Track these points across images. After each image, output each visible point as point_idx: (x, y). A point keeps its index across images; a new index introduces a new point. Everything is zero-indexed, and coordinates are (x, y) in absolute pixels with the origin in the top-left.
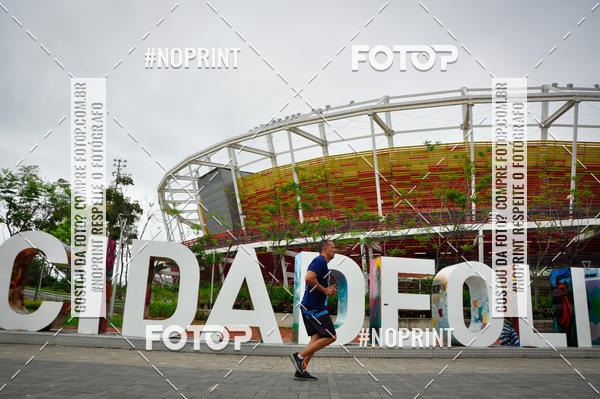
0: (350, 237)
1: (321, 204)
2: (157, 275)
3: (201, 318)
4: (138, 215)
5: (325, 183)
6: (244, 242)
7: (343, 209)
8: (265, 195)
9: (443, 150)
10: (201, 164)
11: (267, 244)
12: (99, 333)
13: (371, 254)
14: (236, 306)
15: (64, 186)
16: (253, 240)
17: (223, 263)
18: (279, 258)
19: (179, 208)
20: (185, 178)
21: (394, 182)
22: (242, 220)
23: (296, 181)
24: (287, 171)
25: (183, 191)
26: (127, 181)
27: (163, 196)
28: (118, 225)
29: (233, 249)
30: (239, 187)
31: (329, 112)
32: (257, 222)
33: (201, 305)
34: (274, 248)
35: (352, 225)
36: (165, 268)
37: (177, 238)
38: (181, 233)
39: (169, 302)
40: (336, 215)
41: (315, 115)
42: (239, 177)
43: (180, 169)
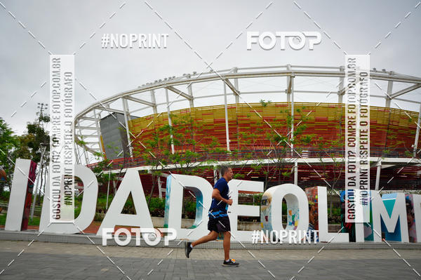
0: (206, 164)
1: (187, 141)
3: (98, 220)
5: (190, 126)
6: (131, 166)
7: (203, 145)
8: (148, 133)
9: (273, 107)
10: (103, 109)
11: (148, 168)
12: (21, 230)
14: (124, 212)
16: (138, 165)
17: (116, 181)
18: (156, 178)
19: (85, 140)
20: (90, 119)
21: (239, 128)
22: (131, 150)
23: (170, 124)
24: (163, 118)
25: (88, 128)
26: (47, 119)
28: (39, 151)
29: (123, 171)
30: (129, 127)
31: (195, 76)
32: (142, 152)
33: (98, 210)
34: (153, 171)
35: (208, 156)
37: (84, 162)
38: (86, 159)
40: (197, 149)
41: (185, 79)
42: (130, 120)
43: (87, 113)
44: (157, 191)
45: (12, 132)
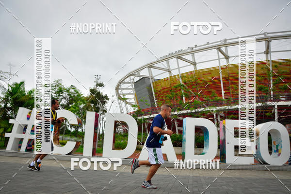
0: (208, 109)
2: (117, 129)
3: (139, 149)
4: (107, 101)
5: (195, 83)
6: (157, 113)
7: (205, 96)
10: (135, 76)
12: (92, 156)
13: (219, 118)
17: (147, 123)
19: (125, 97)
20: (128, 83)
21: (230, 82)
22: (156, 102)
23: (181, 83)
24: (176, 78)
25: (126, 89)
27: (118, 91)
28: (98, 106)
29: (152, 116)
30: (153, 86)
31: (196, 48)
35: (210, 103)
36: (120, 125)
38: (127, 109)
39: (122, 142)
40: (201, 99)
41: (189, 50)
42: (154, 81)
43: (125, 79)
44: (174, 129)
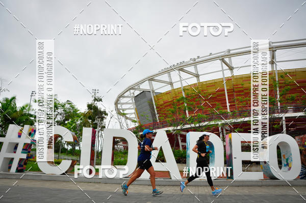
0: (213, 123)
1: (198, 107)
2: (116, 146)
4: (105, 116)
5: (199, 96)
6: (158, 128)
7: (209, 109)
8: (168, 104)
10: (135, 89)
11: (171, 129)
13: (225, 132)
14: (157, 161)
15: (70, 104)
16: (163, 127)
18: (177, 135)
19: (125, 112)
20: (128, 97)
21: (235, 94)
22: (157, 117)
23: (184, 96)
24: (178, 91)
25: (126, 103)
27: (117, 106)
28: (96, 122)
30: (155, 100)
31: (199, 59)
32: (166, 117)
34: (174, 130)
35: (214, 117)
36: (120, 142)
38: (127, 125)
39: (123, 159)
40: (205, 112)
41: (192, 62)
42: (155, 95)
43: (124, 93)
44: (178, 145)
45: (78, 110)
